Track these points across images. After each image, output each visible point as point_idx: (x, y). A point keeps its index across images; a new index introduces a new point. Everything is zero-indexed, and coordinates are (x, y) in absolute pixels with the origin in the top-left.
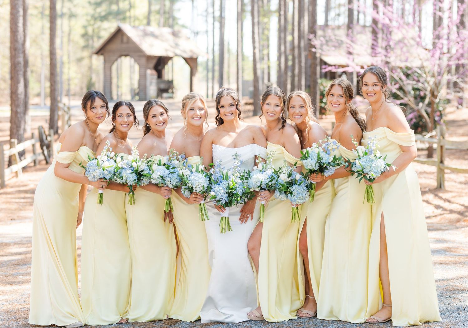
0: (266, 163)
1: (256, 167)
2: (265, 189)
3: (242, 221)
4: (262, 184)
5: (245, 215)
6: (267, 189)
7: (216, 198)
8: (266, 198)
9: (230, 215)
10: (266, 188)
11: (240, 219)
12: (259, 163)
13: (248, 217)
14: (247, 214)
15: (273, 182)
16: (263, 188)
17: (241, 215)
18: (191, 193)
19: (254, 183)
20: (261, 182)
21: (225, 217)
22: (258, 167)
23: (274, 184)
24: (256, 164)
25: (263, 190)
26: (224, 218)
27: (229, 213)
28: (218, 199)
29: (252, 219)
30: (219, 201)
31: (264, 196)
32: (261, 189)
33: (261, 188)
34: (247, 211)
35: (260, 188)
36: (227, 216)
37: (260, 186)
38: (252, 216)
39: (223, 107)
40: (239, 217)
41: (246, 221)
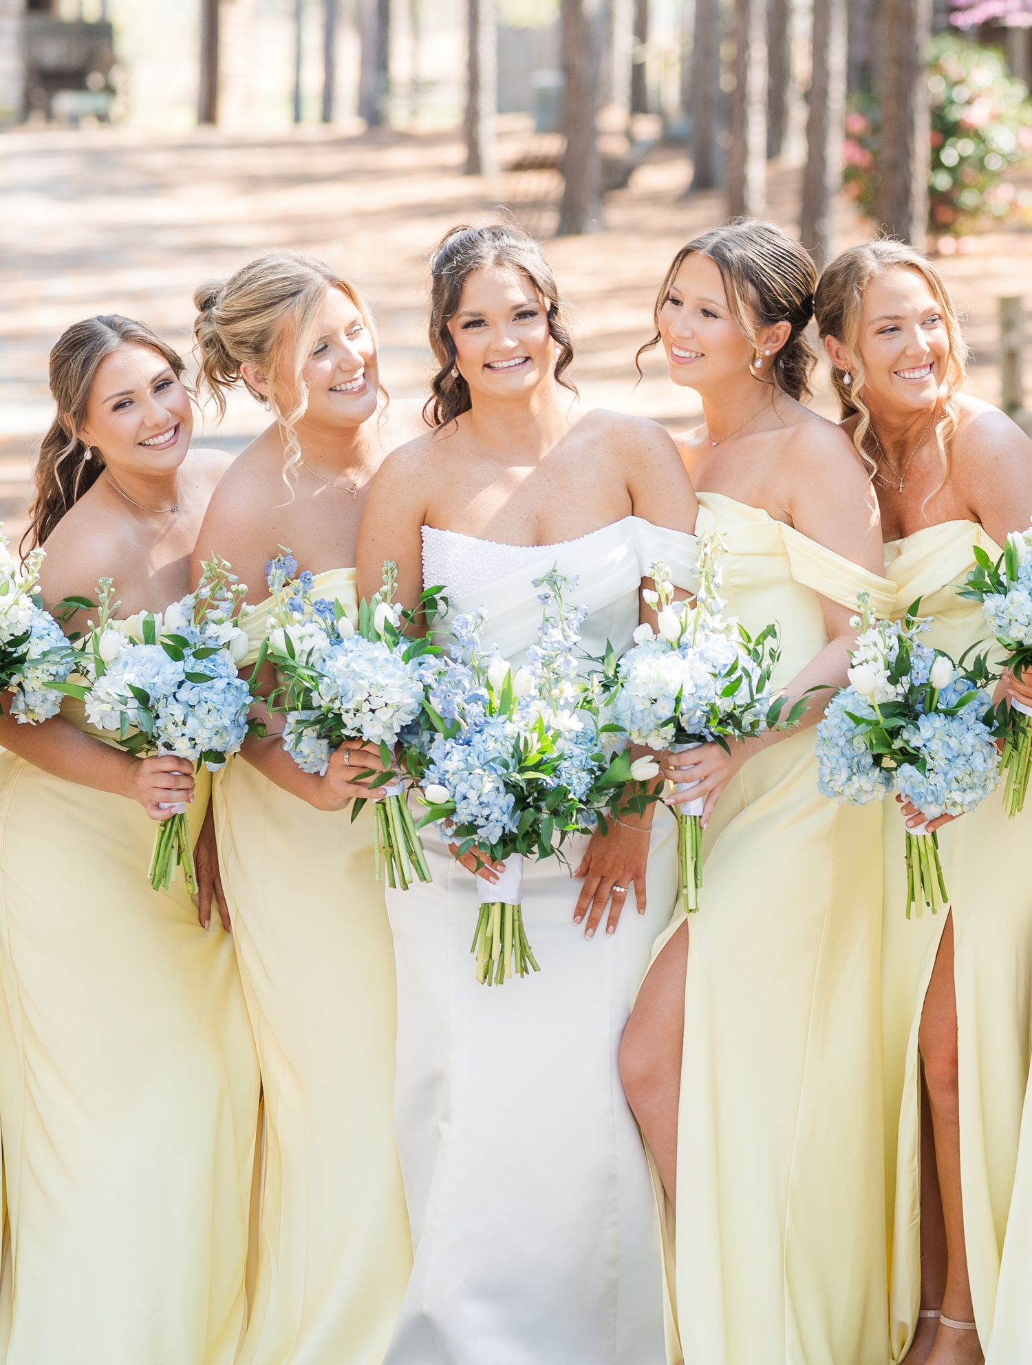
0: (693, 605)
1: (646, 628)
2: (701, 738)
3: (593, 924)
4: (683, 706)
5: (606, 890)
6: (710, 738)
7: (453, 811)
8: (708, 784)
9: (525, 890)
10: (706, 732)
11: (580, 912)
12: (659, 604)
13: (618, 901)
14: (611, 882)
15: (742, 697)
16: (690, 730)
17: (584, 893)
18: (335, 746)
19: (639, 708)
20: (678, 700)
21: (503, 905)
22: (656, 631)
23: (749, 707)
24: (645, 614)
25: (690, 746)
26: (496, 912)
27: (522, 883)
28: (463, 816)
29: (641, 906)
30: (471, 828)
31: (698, 772)
32: (681, 735)
33: (680, 730)
34: (609, 866)
35: (670, 730)
36: (510, 900)
37: (675, 720)
38: (640, 893)
39: (477, 323)
40: (571, 902)
41: (613, 921)
